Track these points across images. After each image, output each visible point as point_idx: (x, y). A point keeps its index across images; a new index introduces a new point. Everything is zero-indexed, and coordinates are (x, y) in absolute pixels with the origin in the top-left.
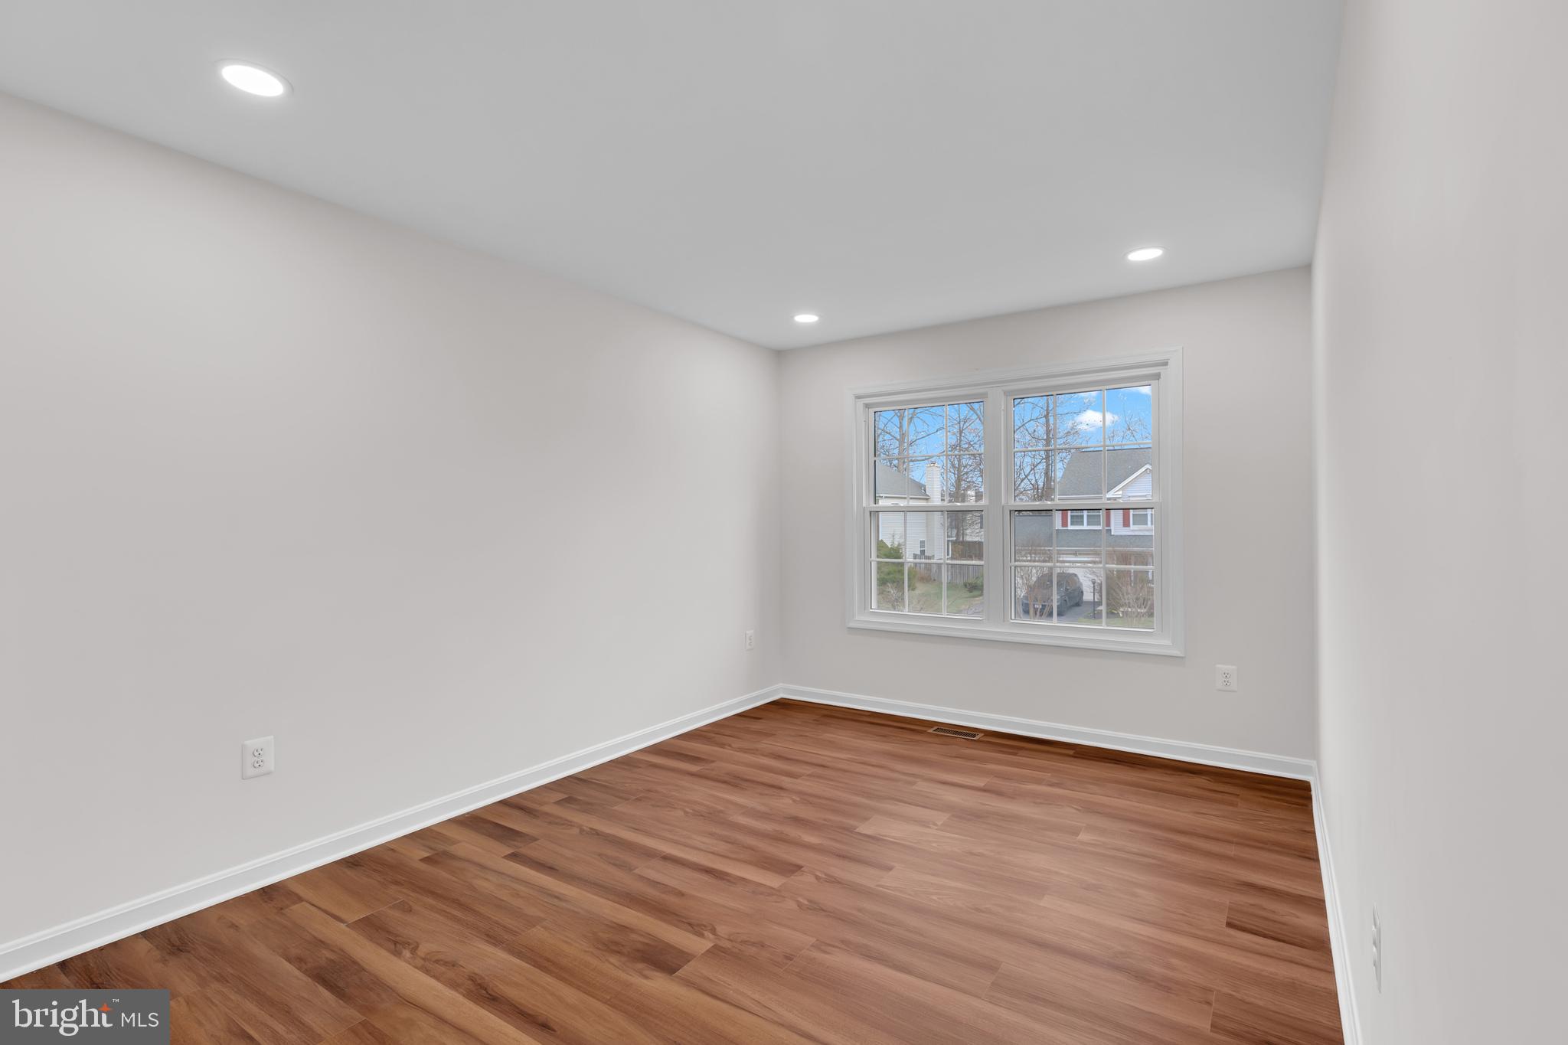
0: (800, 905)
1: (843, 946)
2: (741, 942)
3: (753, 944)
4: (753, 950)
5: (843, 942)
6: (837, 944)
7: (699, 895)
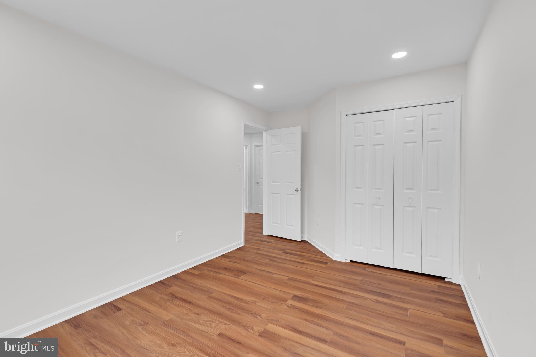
0: (260, 316)
1: (248, 302)
2: (278, 303)
3: (274, 302)
4: (274, 301)
5: (248, 303)
6: (250, 303)
7: (299, 320)
